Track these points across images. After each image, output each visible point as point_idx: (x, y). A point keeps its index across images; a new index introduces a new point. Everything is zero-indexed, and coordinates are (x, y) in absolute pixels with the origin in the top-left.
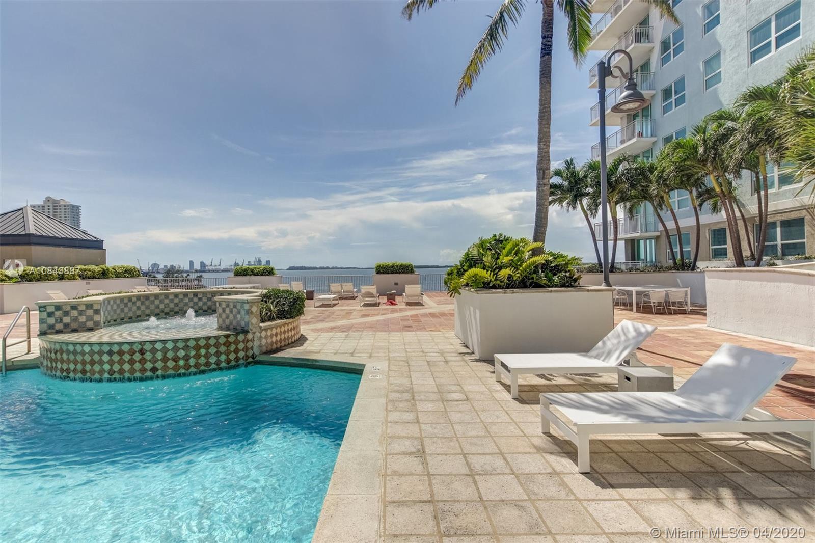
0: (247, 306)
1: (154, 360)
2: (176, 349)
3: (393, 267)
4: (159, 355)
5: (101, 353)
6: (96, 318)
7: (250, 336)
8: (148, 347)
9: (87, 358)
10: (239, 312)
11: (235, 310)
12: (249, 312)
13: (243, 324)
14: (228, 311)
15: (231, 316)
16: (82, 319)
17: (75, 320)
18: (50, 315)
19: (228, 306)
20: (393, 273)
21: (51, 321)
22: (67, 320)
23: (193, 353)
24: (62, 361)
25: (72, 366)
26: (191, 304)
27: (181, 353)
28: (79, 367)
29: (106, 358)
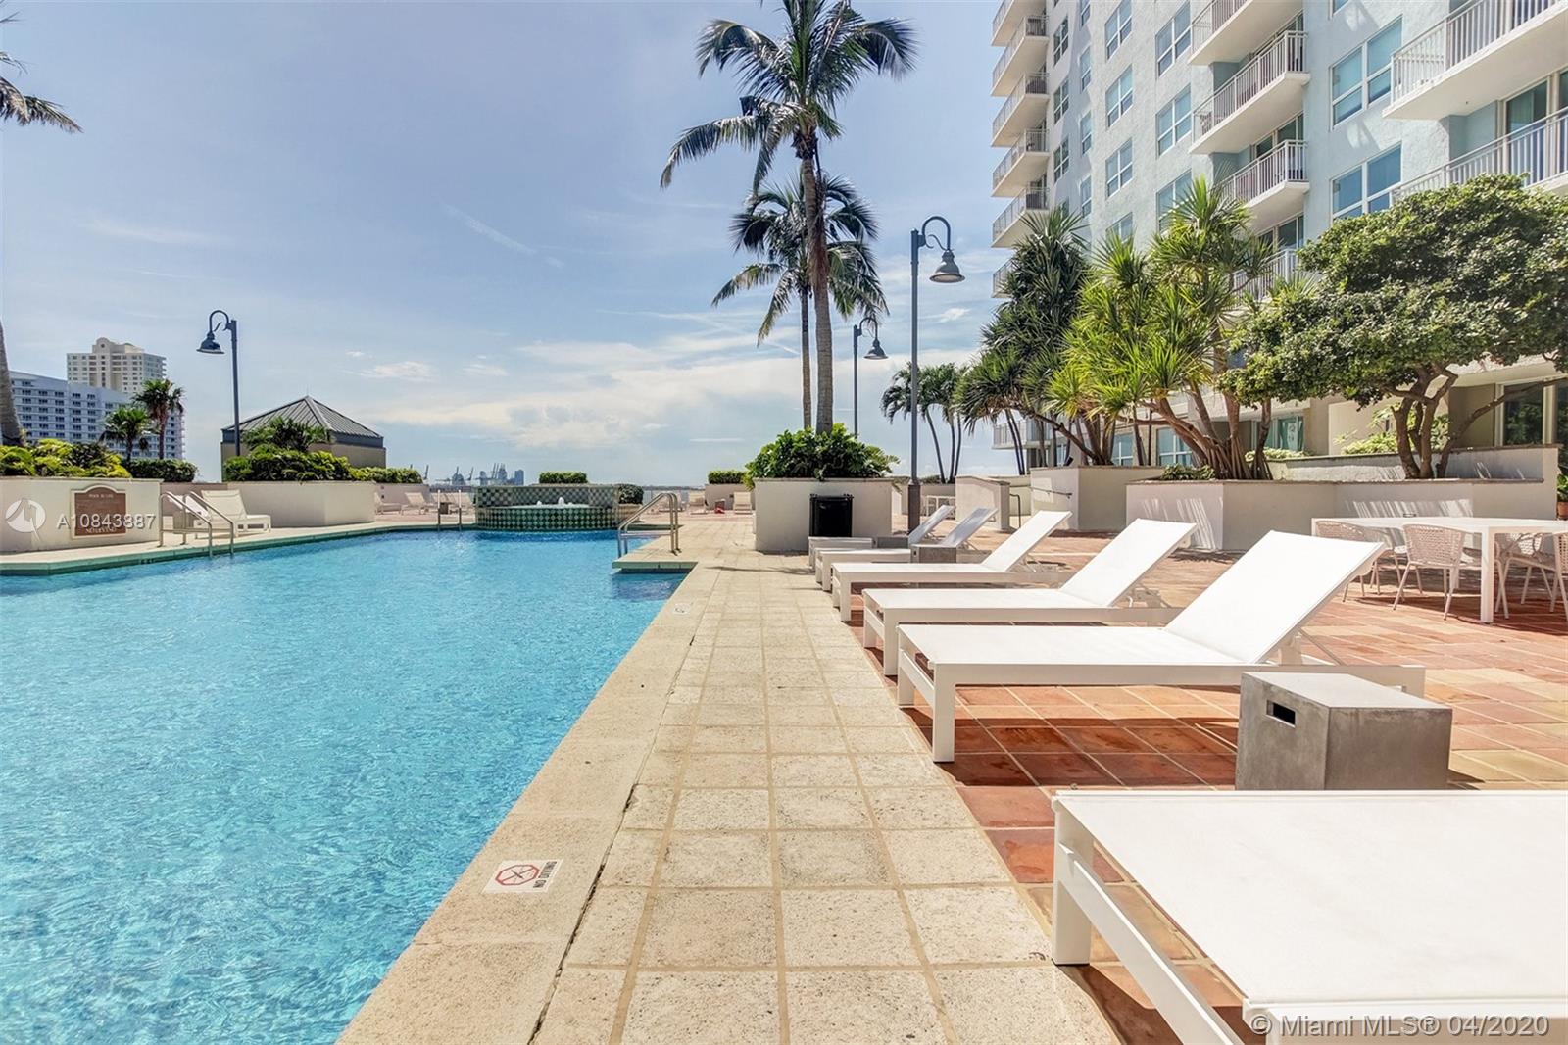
0: (611, 491)
1: (562, 520)
2: (574, 514)
3: (728, 475)
4: (565, 517)
5: (532, 515)
6: (509, 499)
7: (613, 511)
8: (559, 512)
9: (524, 518)
10: (606, 495)
11: (603, 494)
12: (612, 495)
13: (608, 502)
14: (597, 494)
15: (600, 498)
16: (501, 499)
17: (498, 499)
18: (484, 495)
19: (597, 491)
20: (728, 482)
21: (485, 499)
22: (493, 499)
23: (583, 517)
24: (506, 520)
25: (514, 523)
26: (561, 494)
27: (577, 517)
28: (519, 523)
29: (535, 518)
